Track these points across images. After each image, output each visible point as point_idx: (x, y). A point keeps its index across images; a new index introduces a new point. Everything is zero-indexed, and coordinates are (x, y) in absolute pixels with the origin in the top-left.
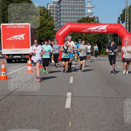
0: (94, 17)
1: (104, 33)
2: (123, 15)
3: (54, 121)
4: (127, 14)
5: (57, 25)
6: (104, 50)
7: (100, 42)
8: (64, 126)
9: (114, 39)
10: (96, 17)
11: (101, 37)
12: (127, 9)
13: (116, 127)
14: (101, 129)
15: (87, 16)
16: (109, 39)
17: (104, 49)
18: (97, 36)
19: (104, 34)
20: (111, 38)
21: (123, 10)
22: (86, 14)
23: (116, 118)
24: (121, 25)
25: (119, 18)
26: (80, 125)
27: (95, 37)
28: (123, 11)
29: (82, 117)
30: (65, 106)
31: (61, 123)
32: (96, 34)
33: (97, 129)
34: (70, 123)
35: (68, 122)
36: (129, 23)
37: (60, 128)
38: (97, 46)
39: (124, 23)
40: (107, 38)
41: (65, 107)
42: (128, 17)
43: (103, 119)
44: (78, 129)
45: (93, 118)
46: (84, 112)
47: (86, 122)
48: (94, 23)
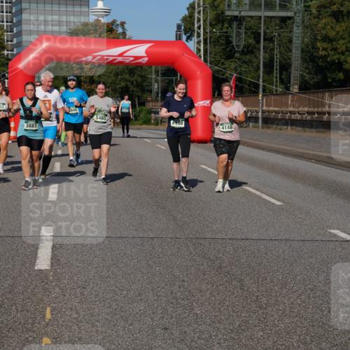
0: (114, 22)
1: (140, 66)
2: (189, 19)
3: (4, 308)
4: (199, 16)
5: (11, 41)
6: (140, 112)
7: (131, 89)
8: (30, 321)
9: (167, 81)
10: (118, 23)
11: (133, 76)
12: (199, 4)
13: (172, 317)
14: (131, 324)
15: (96, 18)
16: (153, 81)
17: (141, 108)
18: (122, 73)
19: (142, 69)
20: (159, 78)
21: (188, 6)
22: (90, 13)
23: (171, 293)
24: (184, 44)
25: (179, 27)
26: (76, 316)
27: (117, 75)
28: (188, 9)
29: (82, 294)
30: (34, 265)
31: (22, 311)
32: (118, 68)
33: (122, 323)
34: (48, 310)
35: (43, 307)
36: (205, 40)
37: (20, 326)
38: (129, 99)
39: (193, 39)
40: (149, 80)
41: (36, 268)
42: (202, 24)
43: (139, 298)
44: (71, 327)
45: (111, 295)
46: (88, 281)
47: (93, 306)
48: (114, 38)
